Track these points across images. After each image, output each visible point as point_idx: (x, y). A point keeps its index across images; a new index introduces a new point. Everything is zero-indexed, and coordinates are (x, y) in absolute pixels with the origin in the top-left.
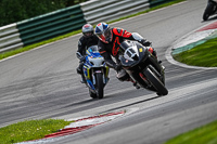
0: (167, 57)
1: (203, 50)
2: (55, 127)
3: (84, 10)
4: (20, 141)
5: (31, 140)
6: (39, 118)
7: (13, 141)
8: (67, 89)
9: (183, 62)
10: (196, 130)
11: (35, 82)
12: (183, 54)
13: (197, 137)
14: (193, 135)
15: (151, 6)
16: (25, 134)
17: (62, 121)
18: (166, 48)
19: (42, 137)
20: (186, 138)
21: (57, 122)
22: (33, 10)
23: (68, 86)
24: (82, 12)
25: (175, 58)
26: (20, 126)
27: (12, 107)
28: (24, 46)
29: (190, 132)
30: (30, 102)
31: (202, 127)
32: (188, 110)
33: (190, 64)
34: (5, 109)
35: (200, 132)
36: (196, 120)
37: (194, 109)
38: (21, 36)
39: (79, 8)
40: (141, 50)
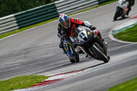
0: (110, 36)
1: (132, 31)
2: (39, 80)
3: (57, 6)
4: (17, 89)
5: (24, 88)
6: (29, 74)
7: (12, 89)
8: (46, 56)
9: (119, 39)
10: (128, 82)
11: (26, 51)
12: (120, 34)
13: (128, 86)
14: (126, 85)
15: (99, 4)
16: (20, 84)
17: (43, 76)
18: (108, 30)
19: (31, 86)
20: (122, 87)
21: (40, 77)
22: (25, 6)
23: (47, 54)
24: (56, 7)
25: (114, 36)
26: (17, 79)
27: (12, 67)
28: (19, 28)
29: (124, 83)
30: (23, 64)
31: (131, 80)
32: (122, 70)
33: (124, 41)
34: (7, 68)
35: (130, 83)
36: (128, 76)
37: (127, 69)
38: (17, 23)
39: (54, 5)
40: (89, 33)
